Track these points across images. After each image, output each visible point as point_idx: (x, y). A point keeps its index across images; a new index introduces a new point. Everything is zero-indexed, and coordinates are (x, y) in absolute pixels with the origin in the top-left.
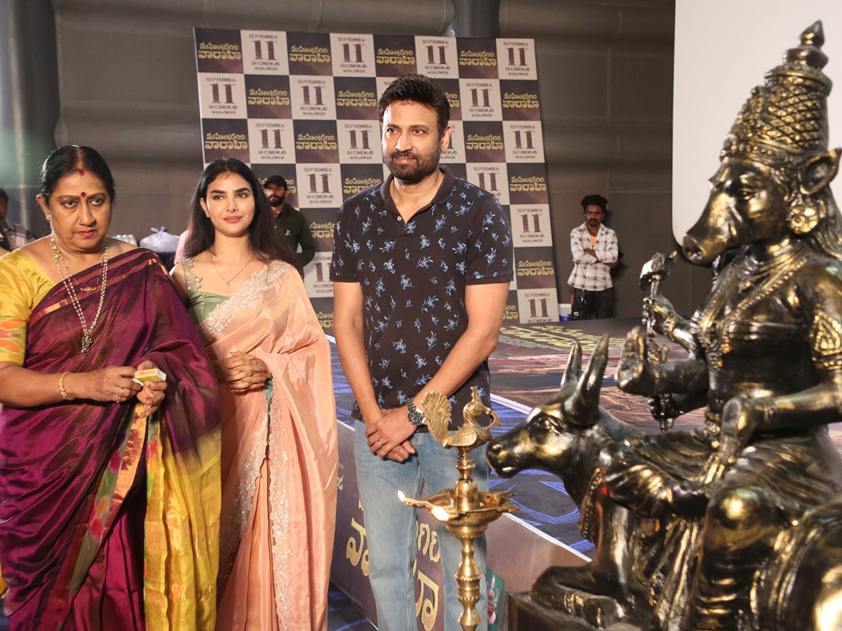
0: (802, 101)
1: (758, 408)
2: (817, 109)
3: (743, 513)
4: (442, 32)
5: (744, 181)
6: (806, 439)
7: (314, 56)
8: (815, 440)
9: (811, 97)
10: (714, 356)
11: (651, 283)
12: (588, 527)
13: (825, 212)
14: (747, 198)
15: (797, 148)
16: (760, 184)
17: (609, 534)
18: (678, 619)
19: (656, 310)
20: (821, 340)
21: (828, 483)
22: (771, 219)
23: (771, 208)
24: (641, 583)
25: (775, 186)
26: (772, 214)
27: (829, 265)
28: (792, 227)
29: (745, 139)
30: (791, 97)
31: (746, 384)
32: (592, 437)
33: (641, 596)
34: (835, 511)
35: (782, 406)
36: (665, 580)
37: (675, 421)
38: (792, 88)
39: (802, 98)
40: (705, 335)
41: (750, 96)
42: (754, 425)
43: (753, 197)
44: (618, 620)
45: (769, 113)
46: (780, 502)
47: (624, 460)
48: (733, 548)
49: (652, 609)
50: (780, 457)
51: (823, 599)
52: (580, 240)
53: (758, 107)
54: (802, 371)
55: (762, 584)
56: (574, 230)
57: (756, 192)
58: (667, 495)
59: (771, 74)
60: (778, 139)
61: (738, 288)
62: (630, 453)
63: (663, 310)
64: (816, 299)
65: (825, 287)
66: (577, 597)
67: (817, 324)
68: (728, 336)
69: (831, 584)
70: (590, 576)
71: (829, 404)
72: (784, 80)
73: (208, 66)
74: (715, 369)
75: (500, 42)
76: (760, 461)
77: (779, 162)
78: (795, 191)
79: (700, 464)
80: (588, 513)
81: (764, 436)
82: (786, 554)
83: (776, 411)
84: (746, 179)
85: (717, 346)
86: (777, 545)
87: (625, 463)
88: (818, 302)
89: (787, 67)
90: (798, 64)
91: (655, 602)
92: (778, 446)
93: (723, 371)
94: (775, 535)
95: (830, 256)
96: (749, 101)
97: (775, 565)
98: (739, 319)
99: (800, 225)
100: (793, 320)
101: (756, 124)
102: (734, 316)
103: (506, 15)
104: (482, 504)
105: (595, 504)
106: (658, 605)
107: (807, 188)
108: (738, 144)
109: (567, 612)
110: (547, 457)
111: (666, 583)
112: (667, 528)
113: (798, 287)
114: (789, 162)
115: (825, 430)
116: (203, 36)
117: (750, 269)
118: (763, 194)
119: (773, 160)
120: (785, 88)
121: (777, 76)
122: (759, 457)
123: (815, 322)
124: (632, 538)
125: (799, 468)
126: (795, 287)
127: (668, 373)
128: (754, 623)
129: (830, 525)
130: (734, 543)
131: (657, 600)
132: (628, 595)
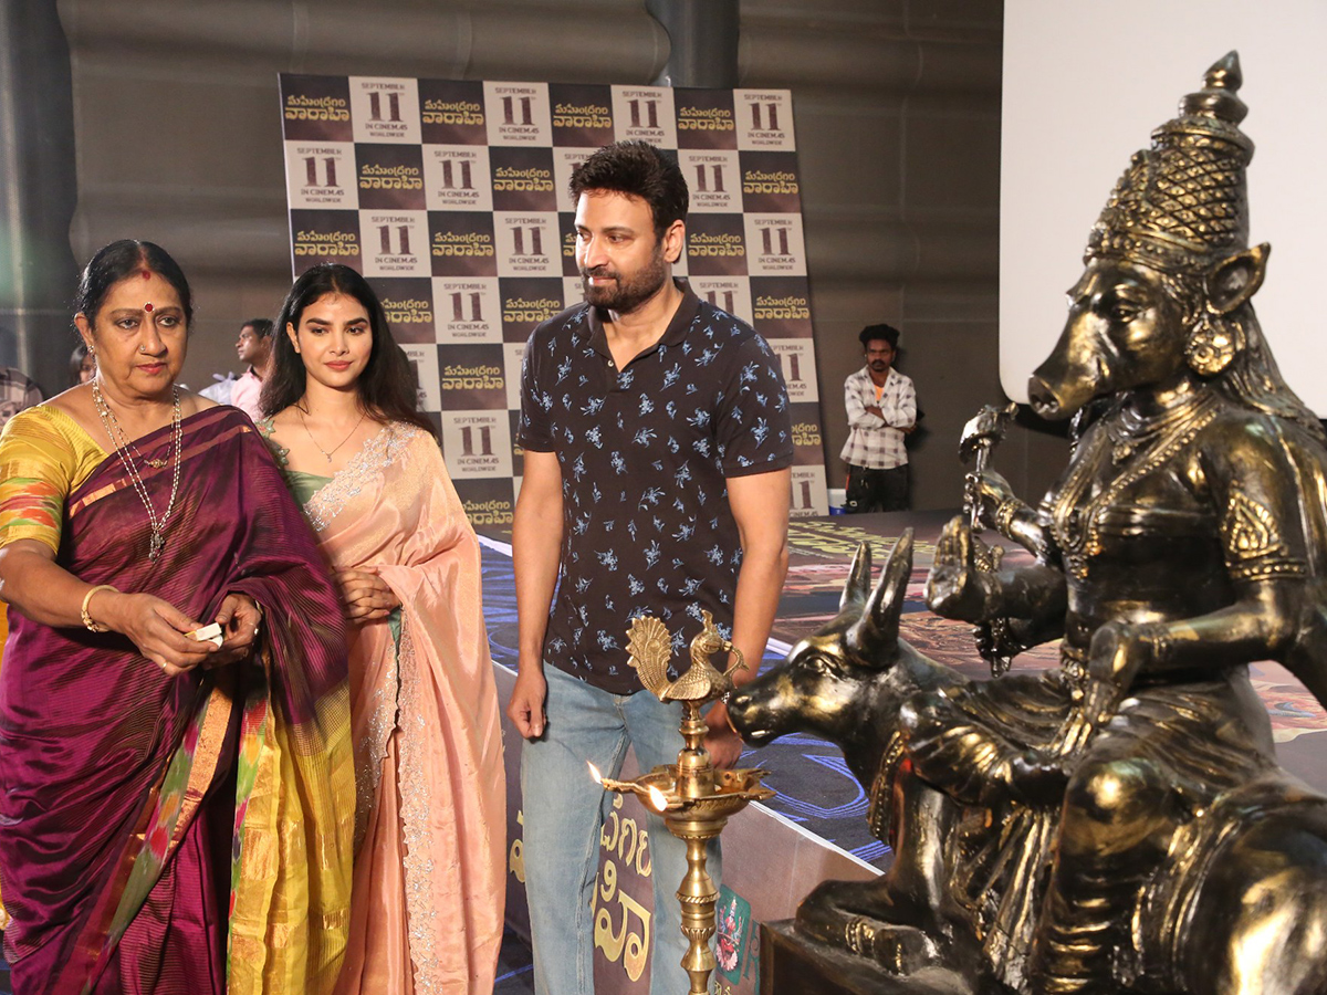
0: (1208, 173)
1: (1143, 638)
2: (1231, 185)
3: (1121, 799)
4: (652, 80)
5: (1121, 294)
6: (1216, 687)
7: (460, 115)
8: (1228, 687)
9: (1222, 167)
10: (1075, 561)
11: (976, 450)
12: (882, 821)
13: (1244, 340)
14: (1126, 320)
15: (1201, 244)
16: (1145, 298)
17: (914, 831)
18: (1021, 960)
19: (984, 492)
20: (1239, 535)
21: (1248, 752)
22: (1162, 351)
23: (1162, 335)
24: (964, 907)
25: (1169, 301)
26: (1164, 343)
27: (1250, 421)
28: (1195, 363)
29: (1122, 231)
30: (1192, 167)
31: (1124, 603)
32: (888, 684)
33: (963, 926)
34: (1261, 796)
35: (1180, 636)
36: (1000, 902)
37: (1014, 660)
38: (1193, 153)
39: (1209, 168)
40: (1062, 529)
41: (1129, 165)
42: (1137, 665)
43: (1135, 318)
44: (928, 962)
45: (1159, 191)
46: (1176, 782)
47: (937, 720)
48: (1106, 852)
49: (980, 945)
50: (1177, 713)
51: (1244, 929)
52: (860, 392)
53: (1142, 182)
54: (1209, 582)
55: (1150, 905)
56: (850, 378)
57: (1140, 311)
58: (1003, 771)
59: (1161, 132)
60: (1172, 230)
61: (1111, 457)
62: (946, 709)
63: (996, 492)
64: (1231, 473)
65: (1244, 454)
66: (865, 927)
67: (1233, 511)
68: (1097, 530)
69: (1255, 904)
70: (884, 895)
71: (1252, 632)
72: (1180, 141)
73: (300, 130)
74: (1077, 580)
75: (739, 95)
76: (1146, 720)
77: (1175, 264)
78: (1199, 310)
79: (1053, 725)
80: (882, 799)
81: (1152, 681)
82: (1187, 861)
83: (1171, 643)
84: (1124, 290)
85: (1080, 545)
86: (1172, 848)
87: (938, 724)
88: (1234, 478)
89: (1185, 122)
90: (1203, 116)
91: (984, 934)
92: (1174, 697)
93: (1089, 583)
94: (1171, 833)
95: (1252, 408)
96: (1127, 172)
97: (1170, 877)
98: (1114, 504)
99: (1206, 360)
100: (1195, 505)
101: (1139, 207)
102: (1107, 499)
103: (750, 53)
104: (718, 788)
105: (892, 786)
106: (989, 940)
107: (1216, 305)
108: (1111, 238)
109: (850, 950)
110: (820, 716)
111: (1002, 906)
112: (1004, 822)
113: (1203, 454)
114: (1190, 265)
115: (1244, 673)
116: (292, 86)
117: (1130, 427)
118: (1151, 314)
119: (1165, 262)
120: (1182, 153)
121: (1171, 135)
122: (1145, 713)
123: (1230, 508)
124: (949, 837)
125: (1205, 730)
126: (1199, 455)
127: (1005, 586)
128: (1136, 966)
129: (1253, 816)
130: (1108, 844)
131: (988, 932)
132: (943, 924)
